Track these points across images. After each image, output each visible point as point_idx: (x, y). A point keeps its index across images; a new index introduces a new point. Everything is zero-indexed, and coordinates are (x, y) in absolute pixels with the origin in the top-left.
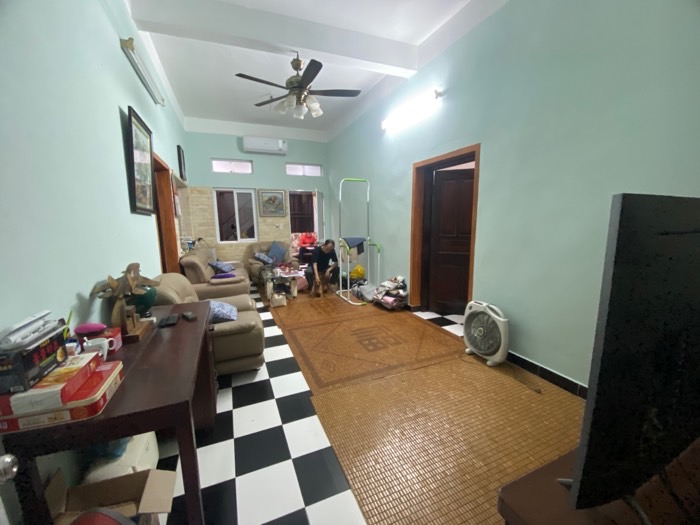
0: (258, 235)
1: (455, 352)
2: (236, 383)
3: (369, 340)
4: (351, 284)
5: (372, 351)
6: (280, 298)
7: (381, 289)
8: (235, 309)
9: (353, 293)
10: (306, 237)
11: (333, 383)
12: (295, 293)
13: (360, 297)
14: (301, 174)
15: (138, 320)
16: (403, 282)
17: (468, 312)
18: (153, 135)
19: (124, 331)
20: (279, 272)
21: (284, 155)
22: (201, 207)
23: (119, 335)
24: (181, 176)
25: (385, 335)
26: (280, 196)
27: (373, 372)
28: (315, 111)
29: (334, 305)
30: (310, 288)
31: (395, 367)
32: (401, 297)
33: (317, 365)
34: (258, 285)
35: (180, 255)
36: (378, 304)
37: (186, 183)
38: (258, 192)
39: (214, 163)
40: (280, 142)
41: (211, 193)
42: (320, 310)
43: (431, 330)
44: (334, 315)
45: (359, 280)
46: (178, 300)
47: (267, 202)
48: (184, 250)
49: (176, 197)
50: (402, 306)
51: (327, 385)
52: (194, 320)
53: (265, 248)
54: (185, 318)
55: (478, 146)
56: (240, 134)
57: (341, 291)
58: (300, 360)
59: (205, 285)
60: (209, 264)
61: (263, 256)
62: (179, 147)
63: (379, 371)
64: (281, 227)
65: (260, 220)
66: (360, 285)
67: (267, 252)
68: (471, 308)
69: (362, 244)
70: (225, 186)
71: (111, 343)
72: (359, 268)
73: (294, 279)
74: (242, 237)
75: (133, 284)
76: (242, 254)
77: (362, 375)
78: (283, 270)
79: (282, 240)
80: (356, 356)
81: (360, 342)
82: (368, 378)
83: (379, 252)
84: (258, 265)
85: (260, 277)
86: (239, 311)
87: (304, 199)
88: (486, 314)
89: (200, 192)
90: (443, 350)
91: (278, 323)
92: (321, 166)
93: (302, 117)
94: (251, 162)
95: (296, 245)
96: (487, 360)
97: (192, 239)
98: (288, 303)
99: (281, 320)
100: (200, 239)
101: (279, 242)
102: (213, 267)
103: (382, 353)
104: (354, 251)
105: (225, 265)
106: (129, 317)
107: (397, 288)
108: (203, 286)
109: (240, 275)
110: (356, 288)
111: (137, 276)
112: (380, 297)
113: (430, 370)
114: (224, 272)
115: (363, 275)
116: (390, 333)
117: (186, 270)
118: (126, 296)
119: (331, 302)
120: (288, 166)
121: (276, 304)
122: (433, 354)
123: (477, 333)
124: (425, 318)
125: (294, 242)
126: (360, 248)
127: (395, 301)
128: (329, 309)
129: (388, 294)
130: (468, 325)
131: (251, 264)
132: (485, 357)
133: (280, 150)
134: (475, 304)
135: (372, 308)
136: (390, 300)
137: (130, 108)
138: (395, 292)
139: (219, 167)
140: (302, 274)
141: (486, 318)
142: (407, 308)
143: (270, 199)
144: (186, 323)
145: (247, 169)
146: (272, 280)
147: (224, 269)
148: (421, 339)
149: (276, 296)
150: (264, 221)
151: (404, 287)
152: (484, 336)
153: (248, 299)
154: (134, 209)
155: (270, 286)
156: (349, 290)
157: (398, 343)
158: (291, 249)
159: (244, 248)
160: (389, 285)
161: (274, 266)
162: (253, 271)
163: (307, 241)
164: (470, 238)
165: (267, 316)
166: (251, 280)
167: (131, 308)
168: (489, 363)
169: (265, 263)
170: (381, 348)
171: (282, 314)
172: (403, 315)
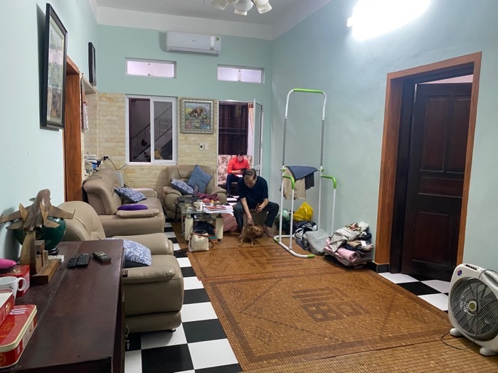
0: (177, 156)
1: (436, 332)
2: (146, 346)
3: (317, 306)
4: (295, 228)
5: (321, 320)
6: (201, 241)
7: (336, 238)
8: (149, 251)
9: (296, 239)
10: (237, 161)
11: (268, 358)
12: (220, 235)
13: (306, 246)
14: (236, 79)
15: (46, 257)
16: (367, 230)
17: (455, 278)
18: (68, 35)
19: (33, 270)
20: (202, 206)
21: (216, 55)
22: (109, 117)
23: (28, 275)
24: (91, 80)
25: (339, 301)
26: (207, 108)
27: (322, 349)
28: (263, 6)
29: (270, 254)
30: (239, 230)
31: (352, 345)
32: (363, 250)
33: (248, 333)
34: (174, 221)
35: (84, 178)
36: (330, 258)
37: (95, 88)
38: (180, 102)
39: (130, 64)
40: (213, 39)
41: (124, 102)
42: (252, 260)
43: (403, 298)
44: (269, 268)
45: (305, 224)
46: (86, 236)
47: (191, 114)
48: (88, 171)
49: (85, 107)
50: (363, 263)
51: (261, 359)
52: (108, 262)
53: (185, 173)
54: (97, 259)
55: (479, 55)
56: (164, 30)
57: (281, 236)
58: (225, 324)
59: (111, 217)
60: (115, 191)
61: (181, 184)
62: (90, 45)
63: (329, 348)
64: (207, 147)
65: (181, 137)
66: (307, 229)
67: (187, 178)
68: (460, 273)
69: (312, 174)
70: (139, 93)
71: (21, 284)
72: (307, 208)
73: (220, 216)
74: (156, 158)
75: (45, 214)
76: (156, 180)
77: (307, 352)
78: (207, 203)
79: (206, 164)
80: (299, 325)
81: (304, 307)
82: (315, 355)
83: (335, 187)
84: (175, 195)
85: (177, 211)
86: (153, 254)
87: (238, 112)
88: (482, 283)
89: (110, 99)
90: (418, 327)
91: (198, 272)
92: (262, 69)
93: (246, 14)
94: (175, 63)
95: (222, 171)
96: (480, 347)
97: (97, 158)
98: (211, 248)
99: (201, 269)
100: (105, 158)
101: (202, 167)
102: (120, 194)
103: (333, 323)
104: (302, 183)
105: (134, 192)
106: (38, 253)
107: (358, 238)
108: (109, 219)
109: (153, 207)
110: (301, 233)
111: (49, 206)
112: (334, 248)
113: (399, 353)
114: (133, 202)
115: (310, 217)
116: (346, 299)
117: (89, 197)
118: (37, 229)
119: (267, 250)
120: (219, 68)
121: (196, 248)
122: (405, 331)
123: (467, 307)
124: (396, 282)
125: (221, 166)
126: (309, 180)
127: (355, 255)
128: (264, 260)
129: (345, 245)
130: (455, 295)
131: (166, 193)
132: (477, 342)
133: (212, 49)
134: (466, 268)
135: (321, 263)
136: (348, 253)
137: (48, 5)
138: (354, 244)
139: (134, 68)
140: (229, 210)
141: (481, 288)
142: (370, 267)
143: (195, 111)
144: (99, 266)
145: (168, 71)
146: (192, 216)
147: (133, 198)
148: (389, 310)
149: (196, 237)
150: (186, 139)
151: (368, 238)
152: (478, 313)
153: (164, 240)
154: (44, 124)
155: (189, 223)
156: (292, 236)
157: (356, 313)
158: (217, 177)
159: (158, 172)
160: (347, 233)
161: (195, 198)
162: (168, 202)
163: (237, 166)
164: (463, 176)
165: (185, 262)
166: (165, 214)
167: (41, 243)
168: (483, 351)
169: (184, 193)
170: (333, 318)
171: (203, 261)
172: (364, 276)
